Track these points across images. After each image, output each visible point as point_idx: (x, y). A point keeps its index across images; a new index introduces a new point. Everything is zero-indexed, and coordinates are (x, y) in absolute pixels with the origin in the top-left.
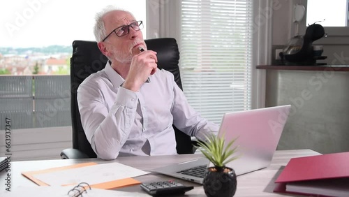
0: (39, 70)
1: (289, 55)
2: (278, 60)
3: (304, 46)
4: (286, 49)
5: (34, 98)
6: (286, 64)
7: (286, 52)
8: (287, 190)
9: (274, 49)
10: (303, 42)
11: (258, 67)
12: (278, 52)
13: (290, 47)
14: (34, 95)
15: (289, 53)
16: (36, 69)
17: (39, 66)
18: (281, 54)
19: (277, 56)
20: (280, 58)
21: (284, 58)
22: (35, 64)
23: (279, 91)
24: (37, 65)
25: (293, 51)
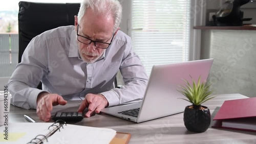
0: (12, 30)
1: (221, 18)
2: (211, 22)
3: (233, 10)
4: (218, 13)
5: (10, 52)
6: (218, 25)
7: (219, 14)
8: (223, 126)
9: (208, 12)
10: (232, 6)
11: (194, 28)
12: (211, 14)
13: (222, 11)
14: (10, 50)
15: (221, 16)
16: (9, 28)
17: (11, 26)
18: (214, 17)
19: (211, 18)
20: (212, 20)
21: (216, 20)
22: (8, 24)
23: (211, 47)
24: (10, 25)
25: (224, 14)
